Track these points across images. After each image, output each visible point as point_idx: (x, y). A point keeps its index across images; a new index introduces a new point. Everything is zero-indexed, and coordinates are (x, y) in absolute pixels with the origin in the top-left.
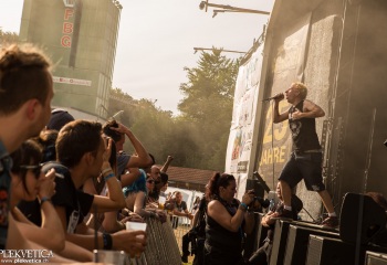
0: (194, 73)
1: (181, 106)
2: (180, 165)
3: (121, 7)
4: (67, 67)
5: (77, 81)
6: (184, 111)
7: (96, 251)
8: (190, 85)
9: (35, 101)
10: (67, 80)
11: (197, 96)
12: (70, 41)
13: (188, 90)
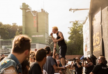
0: (71, 28)
3: (48, 14)
4: (36, 32)
5: (39, 36)
6: (70, 39)
8: (71, 32)
10: (37, 36)
11: (73, 35)
12: (36, 25)
13: (70, 33)
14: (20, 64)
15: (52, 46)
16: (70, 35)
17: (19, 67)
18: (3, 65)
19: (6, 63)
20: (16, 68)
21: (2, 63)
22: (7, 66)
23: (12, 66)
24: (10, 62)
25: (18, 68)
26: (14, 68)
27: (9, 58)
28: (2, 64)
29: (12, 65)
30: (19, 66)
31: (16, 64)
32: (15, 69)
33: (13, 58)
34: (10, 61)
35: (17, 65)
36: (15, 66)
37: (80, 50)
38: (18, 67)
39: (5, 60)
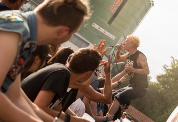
0: (176, 62)
1: (159, 77)
2: (140, 110)
3: (153, 5)
4: (106, 23)
5: (107, 34)
6: (159, 81)
7: (56, 118)
8: (170, 68)
9: (68, 28)
10: (102, 30)
11: (170, 76)
12: (116, 9)
13: (167, 70)
14: (34, 44)
15: (116, 70)
16: (165, 74)
17: (28, 47)
18: (4, 19)
19: (12, 20)
20: (23, 44)
21: (4, 15)
22: (10, 28)
23: (18, 34)
24: (19, 24)
25: (25, 47)
26: (19, 41)
27: (24, 18)
28: (3, 17)
29: (20, 31)
30: (31, 44)
31: (29, 36)
32: (20, 43)
33: (31, 21)
34: (22, 22)
35: (28, 40)
36: (25, 39)
37: (163, 113)
38: (27, 45)
39: (13, 15)
